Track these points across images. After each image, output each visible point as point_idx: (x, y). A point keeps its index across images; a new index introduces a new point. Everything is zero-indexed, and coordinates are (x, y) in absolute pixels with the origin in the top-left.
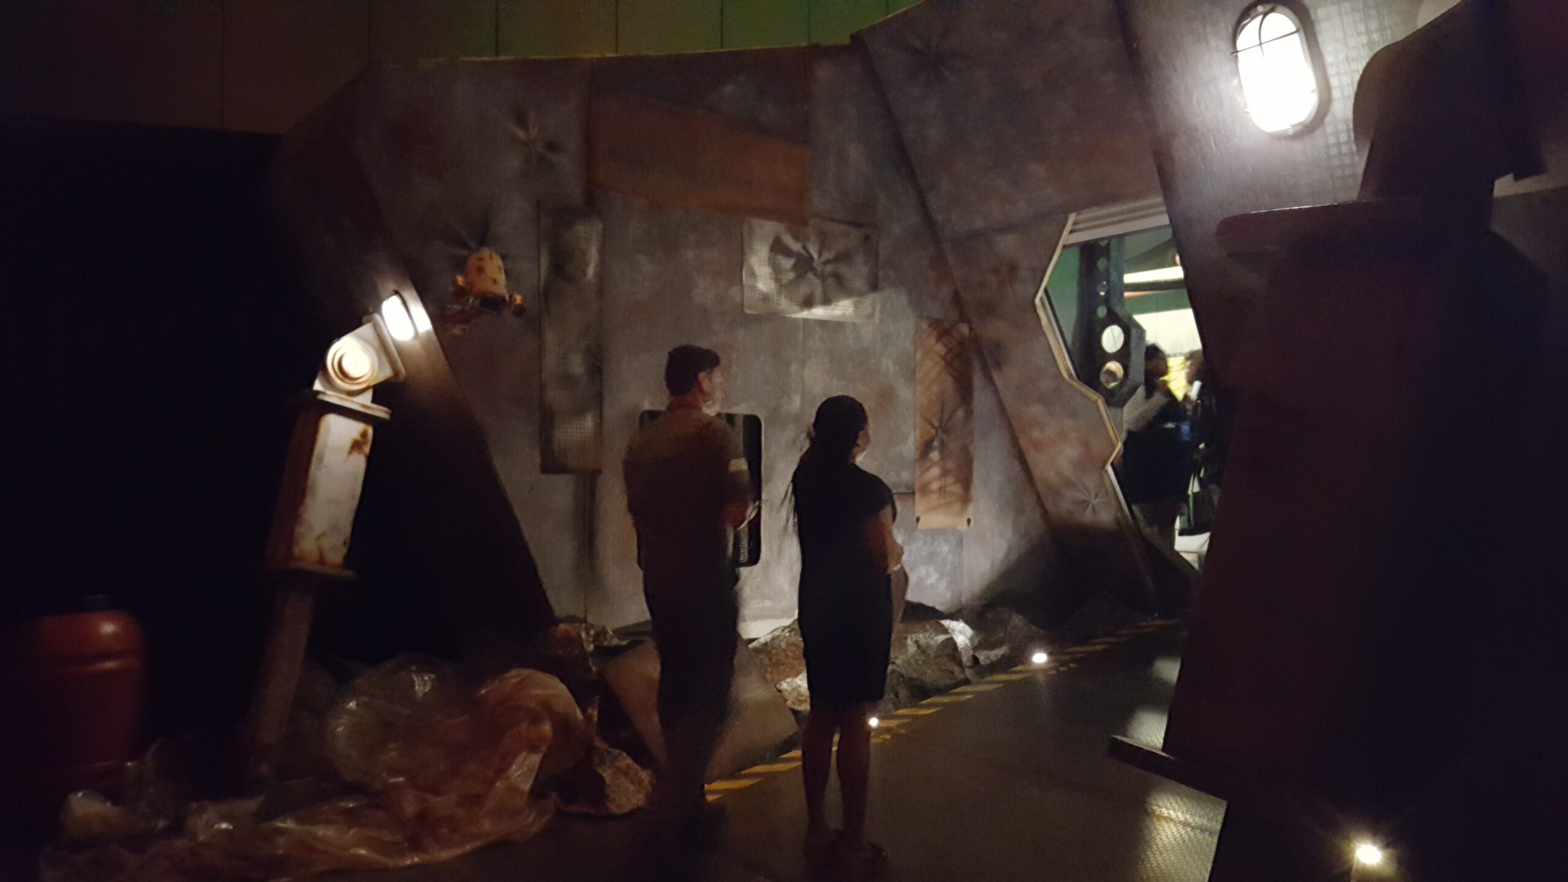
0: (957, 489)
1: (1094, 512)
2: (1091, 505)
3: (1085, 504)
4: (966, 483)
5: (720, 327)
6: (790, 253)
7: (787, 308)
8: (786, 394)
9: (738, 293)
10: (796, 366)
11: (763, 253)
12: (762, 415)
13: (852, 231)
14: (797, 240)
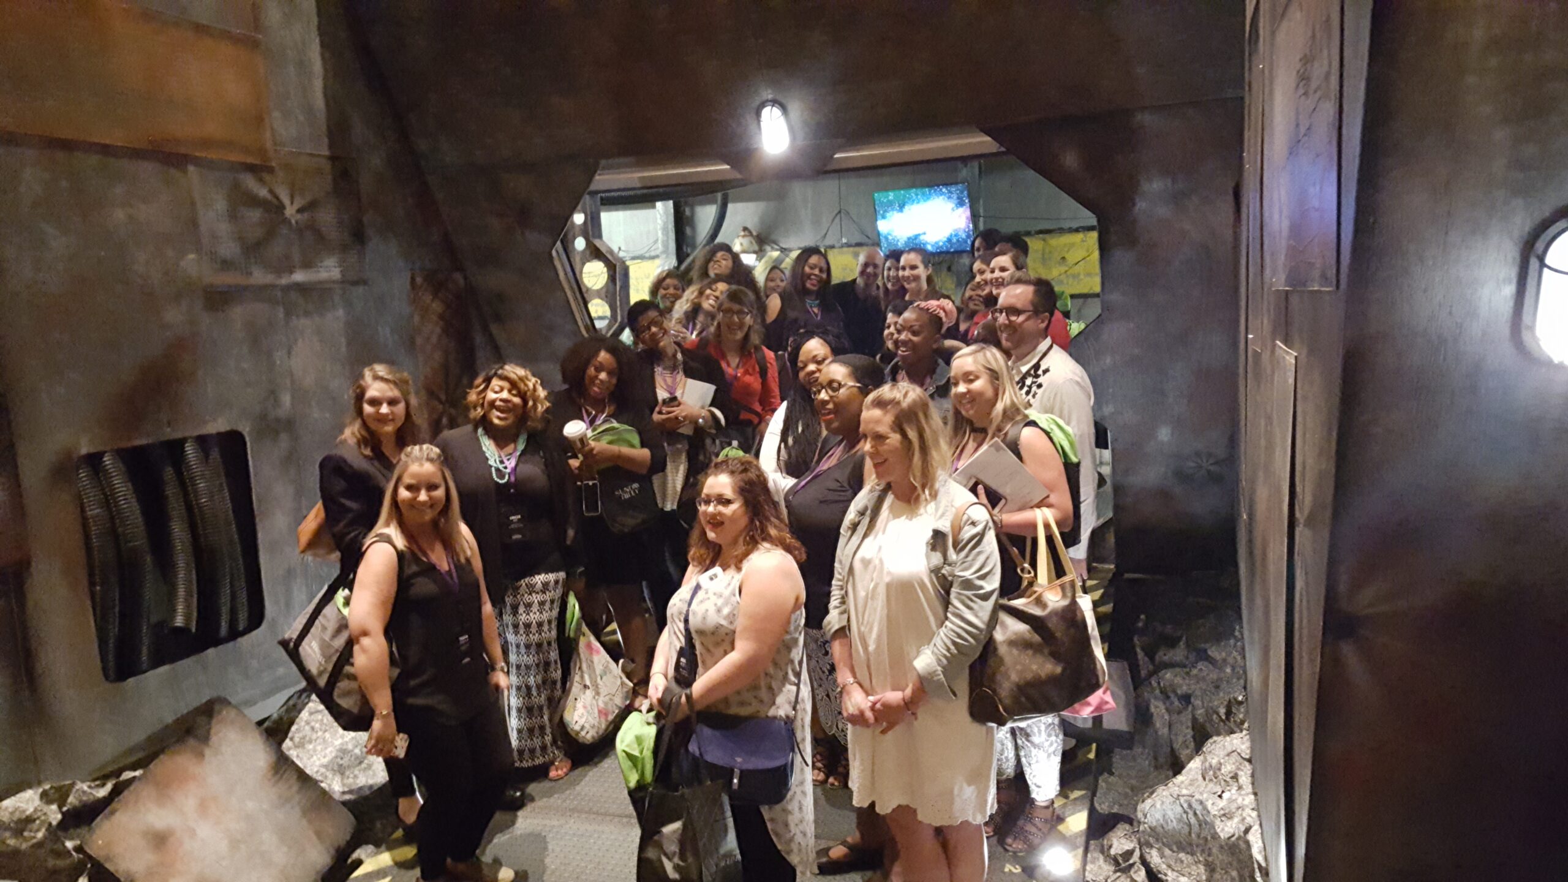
5: (174, 315)
6: (254, 201)
7: (259, 277)
8: (273, 394)
9: (191, 263)
10: (279, 356)
11: (221, 205)
12: (245, 429)
13: (327, 166)
14: (261, 180)
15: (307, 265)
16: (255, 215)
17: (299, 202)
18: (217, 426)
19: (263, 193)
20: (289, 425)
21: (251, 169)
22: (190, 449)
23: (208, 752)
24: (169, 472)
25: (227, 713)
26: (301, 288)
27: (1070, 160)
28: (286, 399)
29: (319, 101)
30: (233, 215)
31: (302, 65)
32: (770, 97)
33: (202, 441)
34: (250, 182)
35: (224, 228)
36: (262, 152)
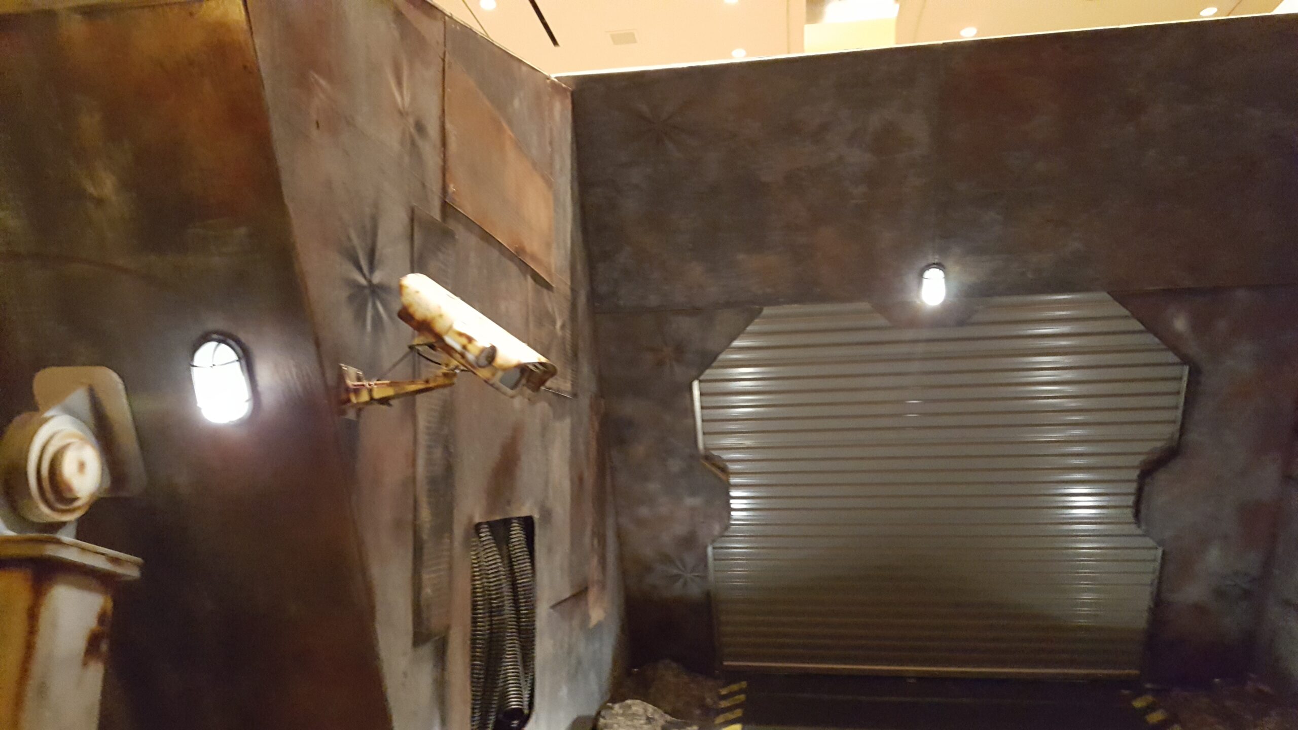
0: (601, 576)
1: (685, 584)
2: (681, 580)
3: (677, 577)
5: (517, 403)
8: (547, 485)
12: (536, 516)
13: (569, 293)
14: (550, 299)
17: (561, 321)
18: (525, 512)
19: (550, 308)
20: (550, 517)
21: (548, 287)
27: (1180, 324)
28: (550, 491)
29: (568, 241)
32: (936, 261)
33: (520, 521)
35: (537, 332)
36: (550, 273)
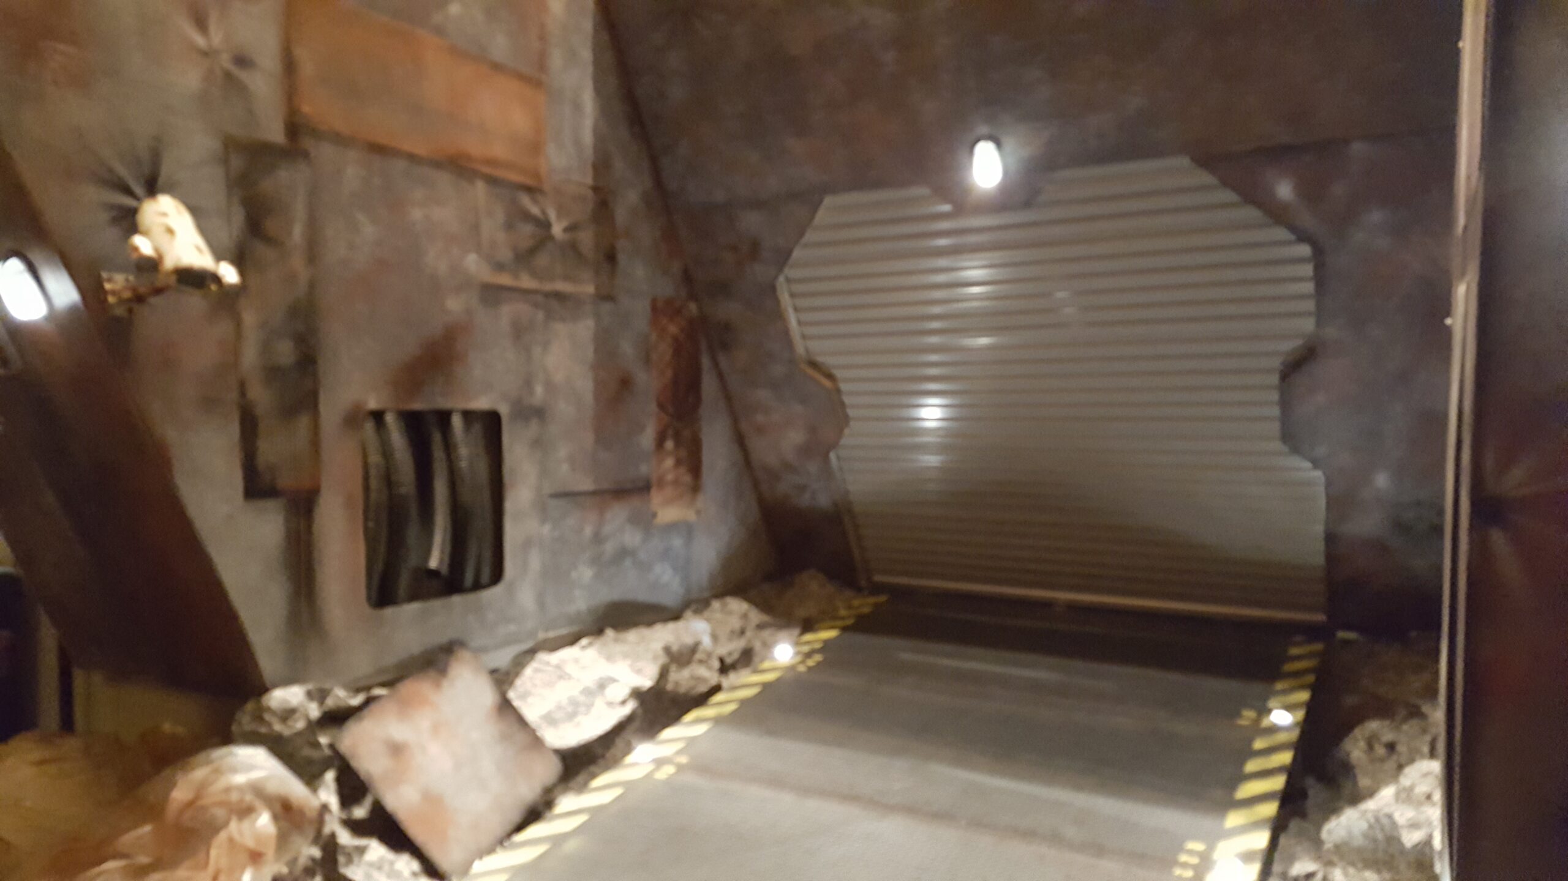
0: (687, 478)
1: (813, 495)
2: (809, 490)
4: (696, 470)
5: (454, 305)
6: (527, 217)
7: (527, 282)
8: (528, 383)
9: (473, 263)
10: (537, 351)
11: (500, 216)
12: (504, 410)
13: (590, 193)
14: (535, 201)
15: (566, 278)
16: (528, 229)
17: (565, 223)
18: (482, 403)
19: (535, 210)
20: (539, 413)
21: (529, 190)
22: (457, 421)
23: (445, 683)
24: (437, 438)
25: (464, 655)
26: (559, 296)
28: (539, 390)
29: (588, 138)
30: (509, 226)
31: (577, 107)
32: (985, 132)
33: (469, 416)
34: (526, 201)
35: (501, 236)
36: (537, 175)
